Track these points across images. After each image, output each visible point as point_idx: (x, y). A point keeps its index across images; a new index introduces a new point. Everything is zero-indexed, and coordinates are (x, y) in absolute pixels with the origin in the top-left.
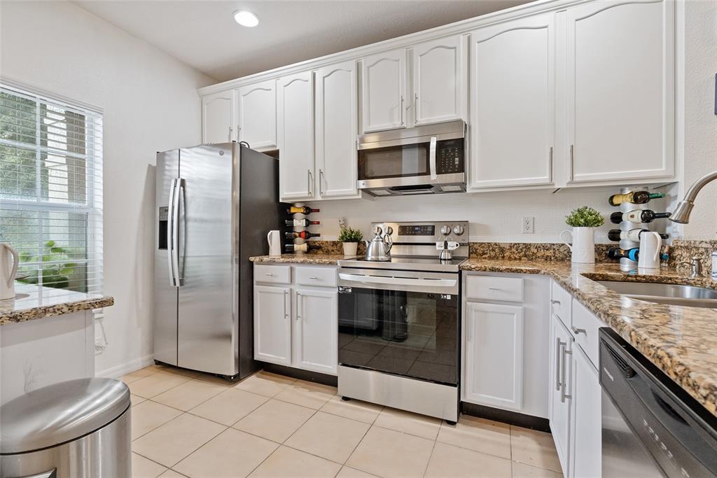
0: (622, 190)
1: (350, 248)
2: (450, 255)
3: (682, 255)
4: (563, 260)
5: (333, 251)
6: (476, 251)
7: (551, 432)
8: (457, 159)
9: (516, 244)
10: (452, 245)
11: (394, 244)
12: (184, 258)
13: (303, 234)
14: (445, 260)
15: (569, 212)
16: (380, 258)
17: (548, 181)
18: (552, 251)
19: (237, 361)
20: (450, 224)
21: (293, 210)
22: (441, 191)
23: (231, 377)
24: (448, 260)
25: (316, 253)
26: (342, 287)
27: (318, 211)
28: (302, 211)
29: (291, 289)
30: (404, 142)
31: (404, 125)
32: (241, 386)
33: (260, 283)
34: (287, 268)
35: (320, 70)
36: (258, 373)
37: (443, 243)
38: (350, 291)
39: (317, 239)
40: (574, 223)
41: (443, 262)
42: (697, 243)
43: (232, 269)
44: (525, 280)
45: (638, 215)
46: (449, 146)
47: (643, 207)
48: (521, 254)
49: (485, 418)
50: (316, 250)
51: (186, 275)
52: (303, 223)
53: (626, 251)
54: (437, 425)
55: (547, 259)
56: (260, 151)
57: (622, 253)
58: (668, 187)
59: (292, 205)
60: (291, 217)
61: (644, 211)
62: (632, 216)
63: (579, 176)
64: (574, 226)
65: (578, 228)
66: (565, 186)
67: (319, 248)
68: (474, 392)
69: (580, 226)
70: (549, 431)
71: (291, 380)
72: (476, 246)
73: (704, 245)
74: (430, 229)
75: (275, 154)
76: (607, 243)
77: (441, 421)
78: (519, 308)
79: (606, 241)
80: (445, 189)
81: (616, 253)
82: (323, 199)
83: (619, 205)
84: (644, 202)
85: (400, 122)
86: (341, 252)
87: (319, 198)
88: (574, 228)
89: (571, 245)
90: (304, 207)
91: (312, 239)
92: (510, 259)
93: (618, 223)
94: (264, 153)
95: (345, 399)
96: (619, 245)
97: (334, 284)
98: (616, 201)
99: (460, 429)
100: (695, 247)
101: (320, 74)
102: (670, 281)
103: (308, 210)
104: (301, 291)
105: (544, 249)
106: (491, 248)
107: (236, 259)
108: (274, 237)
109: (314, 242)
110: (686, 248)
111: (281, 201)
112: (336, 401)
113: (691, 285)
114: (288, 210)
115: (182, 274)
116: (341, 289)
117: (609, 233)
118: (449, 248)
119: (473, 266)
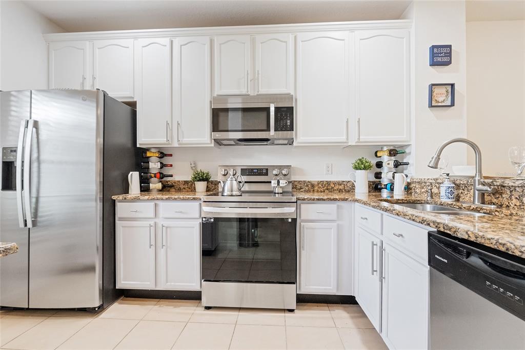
0: (382, 148)
1: (201, 186)
2: (281, 189)
3: (416, 187)
4: (349, 191)
5: (184, 188)
6: (296, 186)
7: (358, 304)
8: (288, 121)
9: (321, 181)
10: (283, 183)
11: (245, 182)
12: (37, 199)
13: (158, 175)
14: (278, 193)
15: (354, 160)
16: (234, 193)
17: (345, 140)
18: (343, 186)
19: (102, 292)
20: (281, 168)
21: (148, 154)
22: (273, 144)
23: (95, 308)
24: (280, 193)
25: (169, 191)
26: (205, 218)
27: (171, 155)
28: (157, 155)
29: (155, 223)
30: (230, 106)
31: (249, 93)
32: (104, 315)
33: (121, 219)
34: (152, 204)
35: (178, 39)
36: (119, 301)
37: (277, 181)
38: (212, 220)
39: (169, 179)
40: (356, 168)
41: (277, 195)
42: (426, 180)
43: (96, 207)
44: (338, 205)
45: (392, 164)
46: (283, 111)
47: (393, 158)
48: (325, 188)
49: (311, 303)
50: (169, 188)
51: (40, 214)
52: (159, 165)
53: (385, 185)
54: (282, 314)
55: (340, 191)
56: (120, 100)
57: (383, 186)
58: (405, 147)
59: (148, 150)
60: (147, 160)
61: (395, 161)
62: (388, 164)
63: (362, 138)
64: (357, 169)
65: (359, 171)
66: (354, 144)
67: (172, 186)
68: (306, 285)
69: (360, 169)
70: (357, 303)
71: (153, 302)
72: (296, 183)
73: (431, 181)
74: (264, 171)
75: (132, 105)
76: (373, 180)
77: (284, 310)
78: (335, 224)
79: (373, 179)
80: (276, 142)
81: (379, 187)
82: (180, 146)
83: (380, 157)
84: (394, 156)
85: (246, 90)
86: (193, 190)
87: (176, 145)
88: (357, 171)
89: (355, 182)
90: (159, 152)
91: (165, 179)
92: (318, 191)
93: (380, 168)
94: (123, 102)
95: (208, 308)
96: (380, 181)
97: (197, 215)
98: (379, 154)
99: (298, 313)
100: (424, 182)
101: (177, 42)
102: (418, 202)
103: (162, 155)
104: (166, 223)
105: (338, 185)
106: (306, 185)
107: (100, 198)
108: (134, 177)
109: (167, 182)
110: (419, 182)
111: (138, 146)
112: (200, 311)
113: (429, 204)
114: (144, 154)
115: (35, 214)
116: (204, 219)
117: (375, 174)
118: (281, 185)
119: (306, 197)
